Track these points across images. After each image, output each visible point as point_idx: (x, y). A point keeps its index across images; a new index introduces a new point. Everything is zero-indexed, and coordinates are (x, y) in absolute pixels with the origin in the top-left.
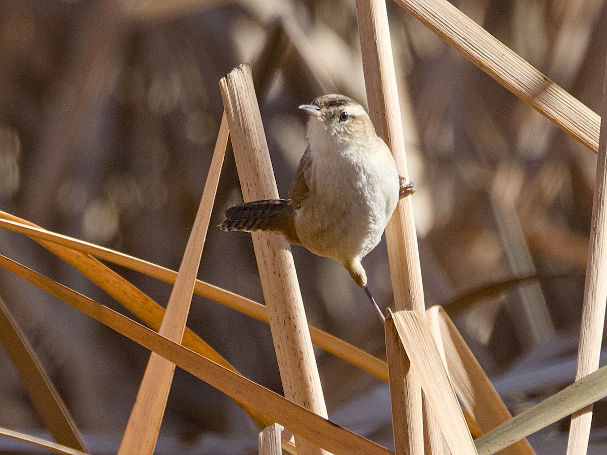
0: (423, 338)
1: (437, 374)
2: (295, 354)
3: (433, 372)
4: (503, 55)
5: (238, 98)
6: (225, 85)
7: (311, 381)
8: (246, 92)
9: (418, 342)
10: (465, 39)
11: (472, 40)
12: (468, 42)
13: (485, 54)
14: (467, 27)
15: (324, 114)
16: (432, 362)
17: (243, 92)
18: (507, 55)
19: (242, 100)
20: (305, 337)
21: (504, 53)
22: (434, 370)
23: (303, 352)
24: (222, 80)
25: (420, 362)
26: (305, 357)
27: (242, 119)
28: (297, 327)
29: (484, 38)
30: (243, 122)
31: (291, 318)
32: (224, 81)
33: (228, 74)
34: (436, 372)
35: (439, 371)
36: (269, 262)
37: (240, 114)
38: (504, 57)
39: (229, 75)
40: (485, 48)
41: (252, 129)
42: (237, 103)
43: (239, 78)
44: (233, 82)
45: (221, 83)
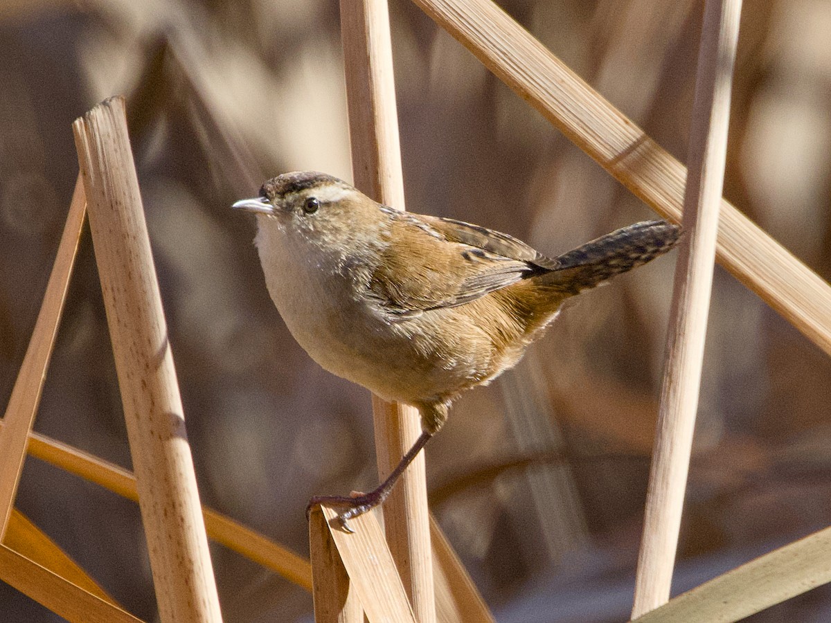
0: (370, 545)
1: (392, 601)
2: (181, 563)
3: (385, 598)
4: (563, 81)
5: (103, 152)
6: (81, 130)
7: (205, 607)
8: (114, 142)
9: (362, 550)
10: (504, 54)
11: (516, 55)
12: (510, 59)
13: (535, 78)
14: (509, 34)
15: (278, 208)
16: (385, 583)
17: (111, 142)
18: (569, 83)
19: (108, 154)
20: (197, 537)
21: (563, 78)
22: (389, 597)
23: (193, 560)
24: (77, 122)
25: (366, 583)
26: (196, 568)
27: (108, 184)
28: (186, 520)
29: (534, 53)
30: (109, 190)
31: (177, 504)
32: (81, 124)
33: (87, 113)
34: (391, 598)
35: (395, 598)
36: (144, 414)
37: (104, 178)
38: (563, 84)
39: (90, 114)
40: (535, 68)
41: (123, 202)
42: (101, 159)
43: (105, 119)
44: (95, 125)
45: (75, 126)
